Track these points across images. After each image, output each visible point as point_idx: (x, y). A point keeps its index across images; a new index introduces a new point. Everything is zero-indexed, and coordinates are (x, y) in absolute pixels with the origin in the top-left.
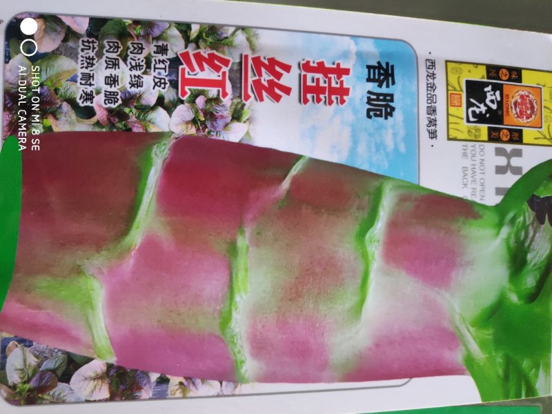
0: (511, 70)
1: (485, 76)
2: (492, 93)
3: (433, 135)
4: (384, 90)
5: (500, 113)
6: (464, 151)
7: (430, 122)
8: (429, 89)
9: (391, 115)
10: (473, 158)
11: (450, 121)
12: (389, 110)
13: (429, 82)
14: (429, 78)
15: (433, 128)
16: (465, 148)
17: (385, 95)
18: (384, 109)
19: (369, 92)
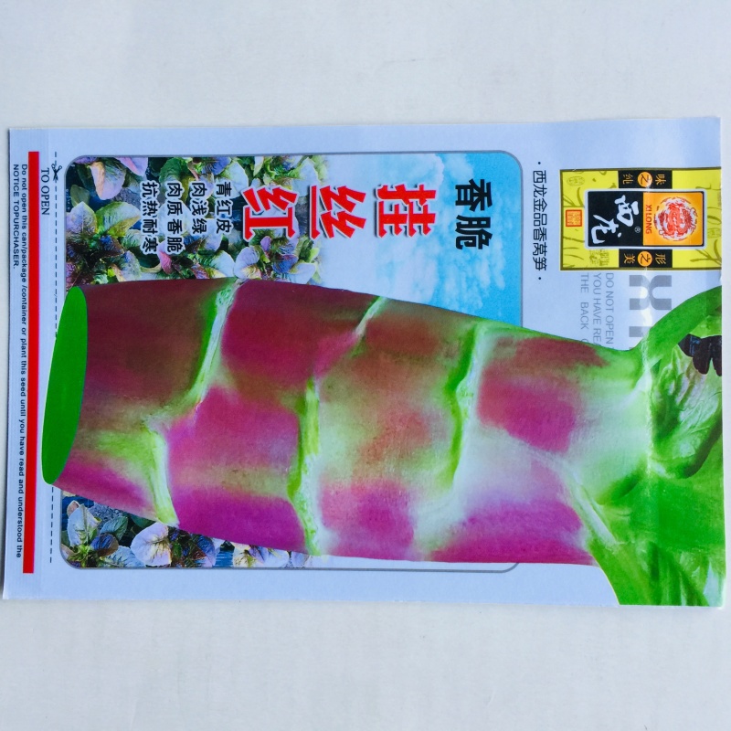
0: (654, 173)
1: (617, 184)
2: (627, 205)
3: (541, 264)
4: (478, 213)
5: (638, 230)
6: (583, 283)
7: (537, 249)
8: (537, 207)
9: (487, 244)
10: (596, 291)
11: (564, 247)
12: (484, 237)
13: (536, 199)
14: (537, 194)
15: (542, 256)
16: (586, 278)
17: (479, 220)
18: (477, 236)
19: (459, 217)
